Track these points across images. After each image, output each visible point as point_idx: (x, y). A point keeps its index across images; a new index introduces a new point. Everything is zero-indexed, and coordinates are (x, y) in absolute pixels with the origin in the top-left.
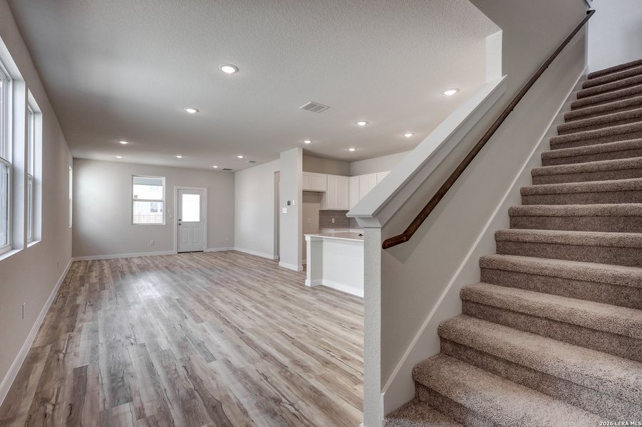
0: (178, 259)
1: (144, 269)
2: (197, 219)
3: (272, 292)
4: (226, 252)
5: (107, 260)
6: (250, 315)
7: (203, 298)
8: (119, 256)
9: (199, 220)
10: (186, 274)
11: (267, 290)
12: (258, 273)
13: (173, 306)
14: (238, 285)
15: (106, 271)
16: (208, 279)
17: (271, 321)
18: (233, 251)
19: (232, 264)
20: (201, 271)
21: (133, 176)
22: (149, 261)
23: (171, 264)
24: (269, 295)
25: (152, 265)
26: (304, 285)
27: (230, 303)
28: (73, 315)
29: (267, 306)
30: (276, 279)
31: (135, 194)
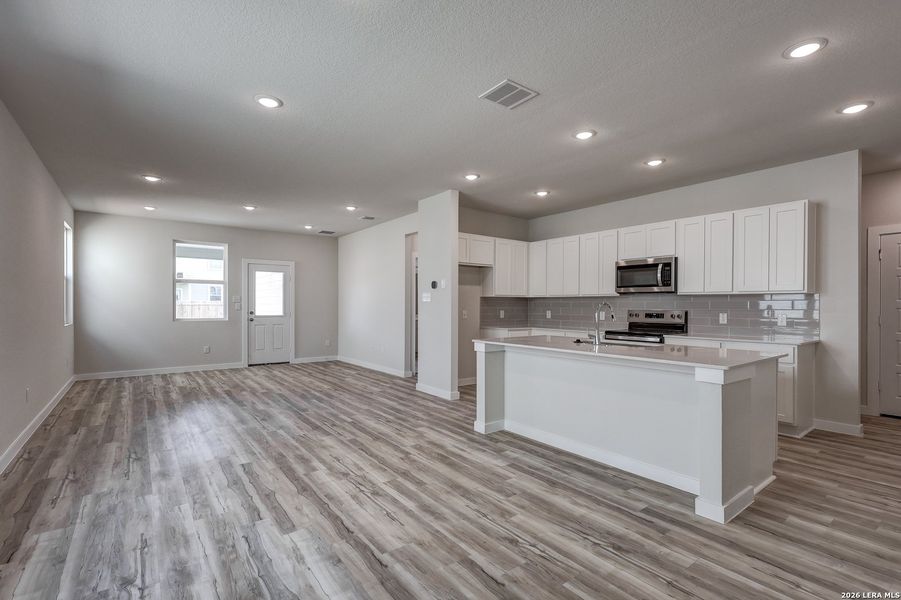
0: (247, 377)
1: (190, 396)
2: (280, 312)
3: (419, 448)
4: (325, 364)
5: (131, 379)
6: (391, 508)
7: (291, 460)
8: (152, 371)
9: (281, 313)
10: (261, 407)
11: (408, 443)
12: (385, 405)
13: (235, 483)
14: (355, 430)
15: (125, 401)
16: (301, 417)
17: (437, 525)
18: (337, 363)
19: (336, 387)
20: (286, 399)
21: (175, 241)
22: (201, 382)
23: (236, 386)
24: (415, 455)
25: (205, 389)
26: (472, 431)
27: (346, 475)
28: (27, 511)
29: (420, 483)
30: (418, 418)
31: (178, 271)
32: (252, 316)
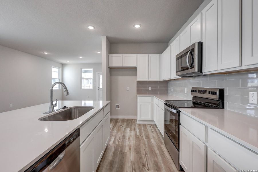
21: (82, 69)
31: (82, 76)
32: (99, 88)
